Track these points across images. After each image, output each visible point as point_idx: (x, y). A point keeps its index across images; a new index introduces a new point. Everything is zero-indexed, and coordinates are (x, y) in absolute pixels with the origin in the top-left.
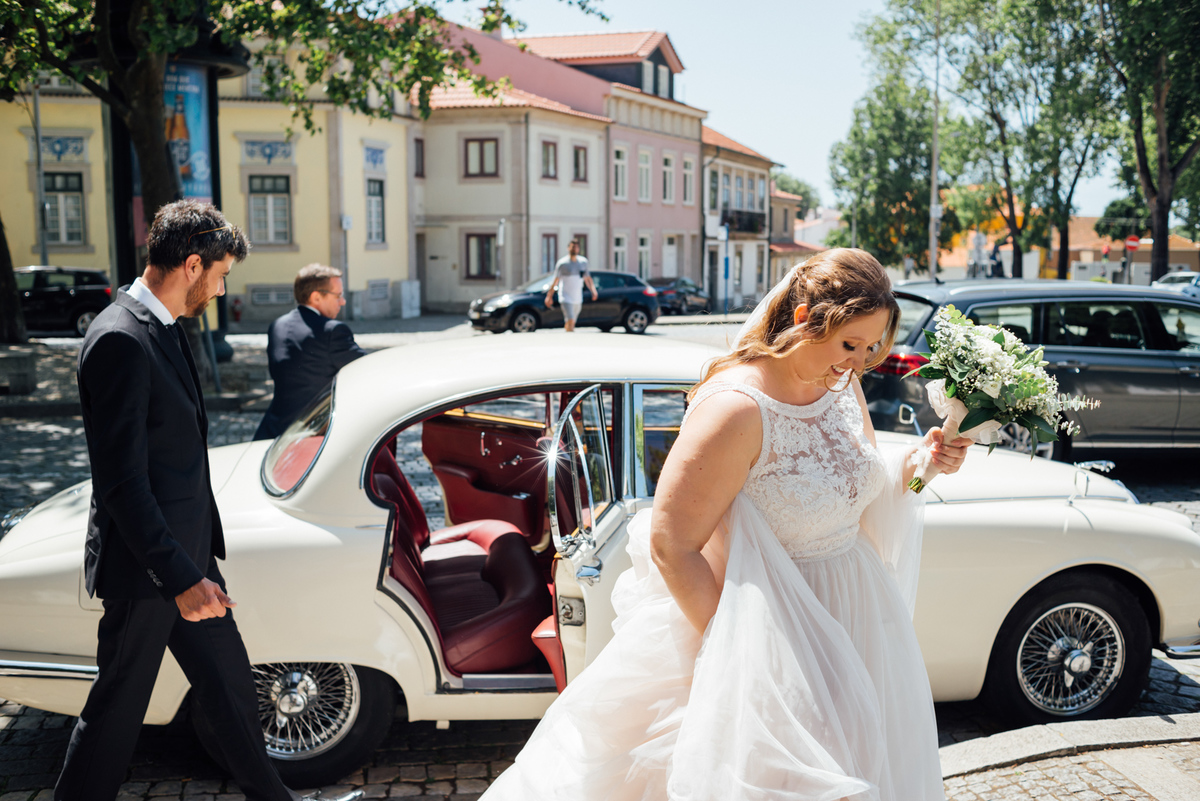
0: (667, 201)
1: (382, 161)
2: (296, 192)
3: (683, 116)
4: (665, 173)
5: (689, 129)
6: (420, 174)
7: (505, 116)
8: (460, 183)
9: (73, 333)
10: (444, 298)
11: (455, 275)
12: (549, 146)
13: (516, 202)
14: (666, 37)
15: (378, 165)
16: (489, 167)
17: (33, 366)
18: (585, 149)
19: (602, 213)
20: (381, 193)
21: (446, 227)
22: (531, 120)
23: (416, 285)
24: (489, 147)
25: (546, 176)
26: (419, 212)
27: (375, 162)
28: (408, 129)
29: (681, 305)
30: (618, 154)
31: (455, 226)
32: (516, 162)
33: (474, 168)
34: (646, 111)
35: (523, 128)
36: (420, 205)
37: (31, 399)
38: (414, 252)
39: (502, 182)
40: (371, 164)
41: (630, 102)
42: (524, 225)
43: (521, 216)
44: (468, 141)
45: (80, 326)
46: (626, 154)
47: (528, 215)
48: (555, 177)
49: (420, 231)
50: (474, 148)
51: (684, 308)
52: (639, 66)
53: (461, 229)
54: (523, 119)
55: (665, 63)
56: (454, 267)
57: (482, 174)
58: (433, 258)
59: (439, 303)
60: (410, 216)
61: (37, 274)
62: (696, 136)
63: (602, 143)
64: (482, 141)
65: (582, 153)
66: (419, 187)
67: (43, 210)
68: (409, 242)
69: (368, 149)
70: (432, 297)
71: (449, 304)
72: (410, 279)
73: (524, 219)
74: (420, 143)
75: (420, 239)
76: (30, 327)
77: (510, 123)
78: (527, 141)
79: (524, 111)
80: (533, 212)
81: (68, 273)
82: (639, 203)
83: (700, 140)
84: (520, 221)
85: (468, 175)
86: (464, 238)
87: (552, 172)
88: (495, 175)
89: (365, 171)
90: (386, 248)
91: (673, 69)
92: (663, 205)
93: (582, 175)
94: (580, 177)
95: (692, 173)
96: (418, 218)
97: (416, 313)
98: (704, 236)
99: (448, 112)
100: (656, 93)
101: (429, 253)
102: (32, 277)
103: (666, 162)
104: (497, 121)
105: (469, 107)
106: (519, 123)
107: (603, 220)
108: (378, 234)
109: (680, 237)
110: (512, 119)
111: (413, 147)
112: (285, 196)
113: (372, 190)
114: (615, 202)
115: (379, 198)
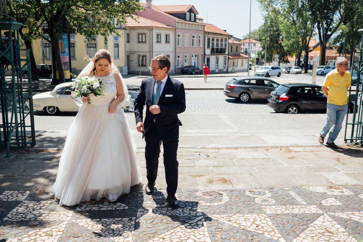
0: (194, 46)
1: (118, 40)
2: (98, 47)
3: (198, 25)
4: (193, 39)
5: (200, 28)
6: (128, 42)
7: (147, 28)
8: (137, 44)
9: (49, 78)
10: (134, 70)
11: (136, 65)
12: (158, 35)
13: (150, 49)
14: (193, 6)
15: (117, 40)
16: (144, 40)
17: (38, 84)
18: (169, 35)
19: (174, 50)
20: (118, 47)
21: (134, 54)
22: (153, 29)
23: (127, 67)
24: (144, 36)
25: (158, 42)
26: (128, 50)
27: (116, 40)
28: (125, 32)
29: (192, 72)
30: (179, 36)
31: (136, 54)
32: (150, 39)
33: (140, 40)
34: (187, 25)
35: (151, 31)
36: (128, 49)
37: (38, 89)
38: (127, 60)
39: (147, 44)
40: (115, 40)
41: (182, 23)
42: (151, 54)
43: (151, 51)
44: (139, 34)
45: (50, 76)
46: (181, 36)
47: (152, 51)
48: (160, 42)
49: (128, 55)
50: (140, 36)
51: (193, 73)
52: (185, 14)
53: (137, 54)
54: (151, 29)
55: (193, 12)
56: (136, 63)
57: (142, 42)
58: (131, 61)
59: (133, 71)
60: (125, 51)
61: (42, 66)
62: (203, 30)
63: (174, 33)
64: (142, 34)
65: (168, 36)
66: (128, 45)
67: (43, 52)
68: (125, 57)
69: (114, 37)
70: (131, 70)
71: (135, 72)
72: (125, 66)
73: (152, 52)
74: (128, 35)
75: (128, 57)
76: (39, 76)
77: (149, 30)
78: (152, 34)
79: (152, 27)
80: (154, 51)
81: (48, 65)
82: (185, 47)
83: (204, 31)
84: (151, 53)
85: (139, 42)
86: (138, 56)
87: (159, 41)
88: (145, 42)
89: (113, 42)
90: (119, 59)
91: (196, 14)
92: (192, 47)
93: (168, 41)
94: (167, 42)
95: (202, 39)
96: (128, 52)
97: (127, 74)
98: (205, 55)
99: (135, 28)
100: (190, 20)
101: (130, 60)
102: (41, 66)
103: (193, 37)
104: (145, 30)
105: (139, 26)
106: (150, 30)
107: (174, 52)
108: (117, 56)
109: (198, 55)
110: (149, 29)
111: (126, 36)
112: (95, 48)
113: (116, 46)
114: (177, 47)
115: (117, 48)
